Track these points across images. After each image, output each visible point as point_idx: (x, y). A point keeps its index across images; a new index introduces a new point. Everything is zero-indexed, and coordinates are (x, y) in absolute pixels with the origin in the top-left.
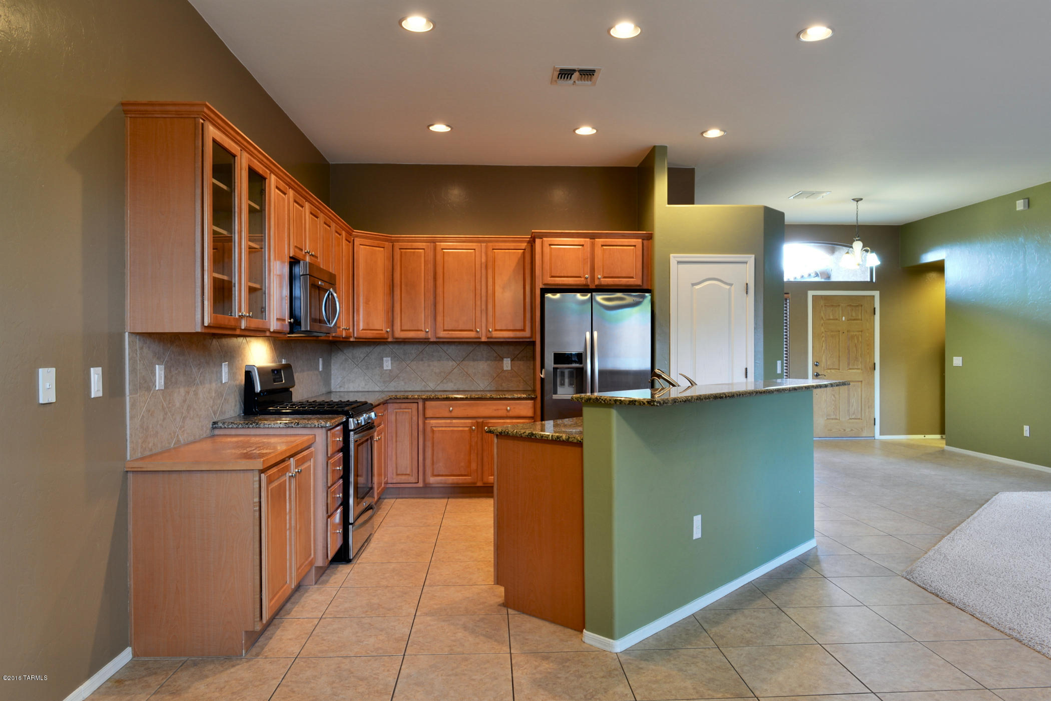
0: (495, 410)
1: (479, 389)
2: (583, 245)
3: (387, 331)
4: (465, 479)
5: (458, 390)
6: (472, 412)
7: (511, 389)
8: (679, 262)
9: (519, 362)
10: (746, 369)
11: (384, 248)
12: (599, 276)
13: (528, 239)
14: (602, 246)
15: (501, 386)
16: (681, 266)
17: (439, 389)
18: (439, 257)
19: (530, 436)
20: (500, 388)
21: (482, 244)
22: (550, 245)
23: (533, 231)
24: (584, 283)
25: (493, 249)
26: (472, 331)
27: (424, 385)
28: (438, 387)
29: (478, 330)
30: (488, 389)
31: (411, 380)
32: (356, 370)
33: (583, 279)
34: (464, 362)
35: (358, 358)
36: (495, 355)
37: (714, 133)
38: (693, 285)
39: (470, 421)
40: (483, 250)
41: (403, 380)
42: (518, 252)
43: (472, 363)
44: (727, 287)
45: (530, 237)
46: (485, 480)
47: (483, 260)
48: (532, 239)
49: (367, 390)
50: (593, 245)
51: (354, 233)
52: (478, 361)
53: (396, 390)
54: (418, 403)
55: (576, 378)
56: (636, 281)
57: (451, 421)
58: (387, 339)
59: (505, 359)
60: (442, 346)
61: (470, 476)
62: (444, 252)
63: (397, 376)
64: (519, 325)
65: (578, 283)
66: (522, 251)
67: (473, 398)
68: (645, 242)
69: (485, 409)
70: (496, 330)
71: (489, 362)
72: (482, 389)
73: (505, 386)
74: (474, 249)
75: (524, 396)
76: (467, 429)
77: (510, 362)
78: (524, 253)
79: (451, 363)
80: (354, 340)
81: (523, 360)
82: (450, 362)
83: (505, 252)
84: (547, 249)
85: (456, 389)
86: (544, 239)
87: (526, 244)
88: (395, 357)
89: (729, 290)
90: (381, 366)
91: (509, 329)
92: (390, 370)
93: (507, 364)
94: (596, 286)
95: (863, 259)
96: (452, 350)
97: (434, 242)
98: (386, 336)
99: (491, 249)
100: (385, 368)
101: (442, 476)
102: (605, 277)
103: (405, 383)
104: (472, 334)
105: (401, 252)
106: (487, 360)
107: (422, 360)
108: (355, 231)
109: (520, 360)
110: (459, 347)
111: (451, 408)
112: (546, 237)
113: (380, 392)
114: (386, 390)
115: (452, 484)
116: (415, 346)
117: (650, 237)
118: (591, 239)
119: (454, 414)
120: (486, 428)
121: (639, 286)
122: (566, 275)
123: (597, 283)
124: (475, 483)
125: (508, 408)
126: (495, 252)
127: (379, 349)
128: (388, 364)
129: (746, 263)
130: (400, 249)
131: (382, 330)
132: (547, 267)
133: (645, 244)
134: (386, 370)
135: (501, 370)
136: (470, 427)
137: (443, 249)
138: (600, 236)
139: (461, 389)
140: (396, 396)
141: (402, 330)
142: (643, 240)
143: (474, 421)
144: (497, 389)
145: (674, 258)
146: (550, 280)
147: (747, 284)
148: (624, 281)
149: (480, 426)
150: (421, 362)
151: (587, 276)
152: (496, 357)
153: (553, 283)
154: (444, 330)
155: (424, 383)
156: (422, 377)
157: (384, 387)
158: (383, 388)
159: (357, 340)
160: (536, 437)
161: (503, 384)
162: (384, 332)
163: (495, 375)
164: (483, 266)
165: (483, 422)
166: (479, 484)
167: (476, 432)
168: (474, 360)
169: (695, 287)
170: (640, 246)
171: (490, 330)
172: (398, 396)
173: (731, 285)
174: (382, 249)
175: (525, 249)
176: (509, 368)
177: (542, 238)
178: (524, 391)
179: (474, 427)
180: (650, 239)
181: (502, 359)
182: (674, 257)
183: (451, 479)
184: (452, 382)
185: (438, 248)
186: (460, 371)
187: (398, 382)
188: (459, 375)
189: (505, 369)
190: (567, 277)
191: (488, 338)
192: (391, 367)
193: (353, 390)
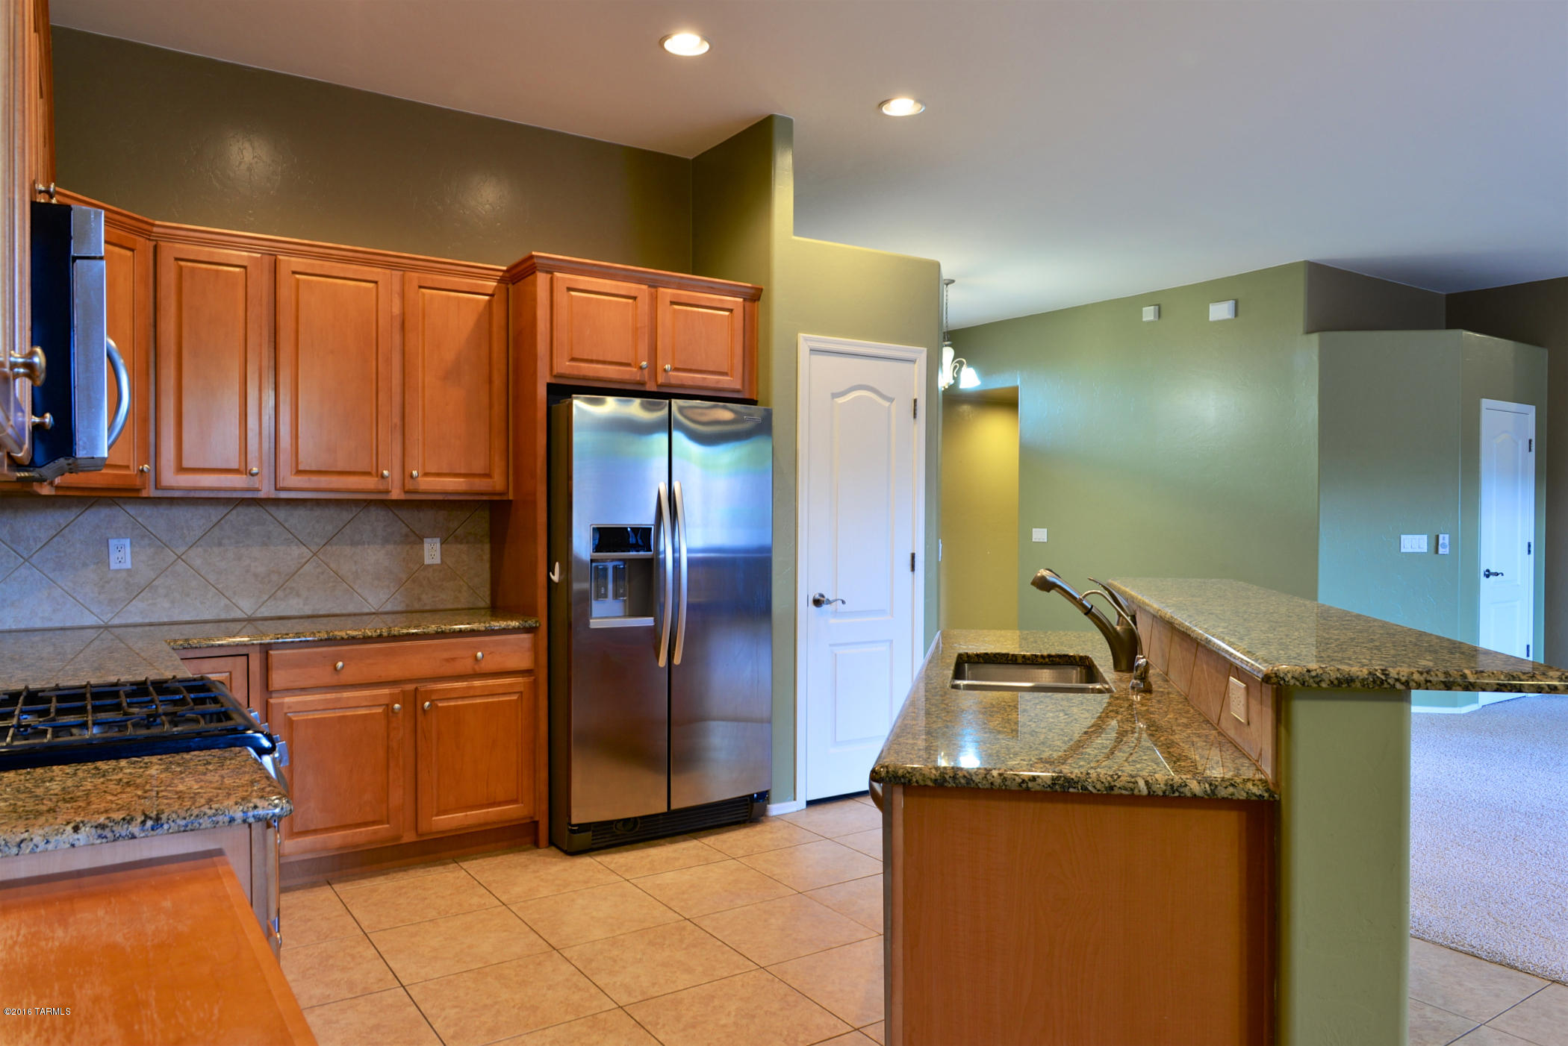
0: (447, 660)
1: (366, 610)
2: (635, 298)
3: (142, 471)
4: (375, 832)
5: (316, 613)
6: (394, 669)
7: (441, 607)
8: (813, 351)
9: (459, 546)
10: (913, 555)
11: (132, 250)
12: (668, 367)
13: (501, 274)
14: (672, 303)
15: (419, 599)
16: (818, 359)
17: (266, 614)
18: (285, 292)
20: (417, 606)
21: (394, 272)
22: (569, 289)
23: (534, 253)
24: (638, 379)
25: (420, 287)
26: (368, 474)
27: (226, 605)
28: (263, 609)
29: (386, 473)
30: (389, 607)
31: (188, 595)
32: (24, 572)
33: (635, 370)
34: (328, 547)
35: (31, 542)
36: (405, 530)
37: (902, 107)
38: (835, 395)
39: (386, 691)
40: (396, 287)
41: (166, 596)
42: (478, 301)
43: (348, 550)
44: (887, 404)
45: (505, 268)
46: (423, 827)
47: (396, 310)
48: (507, 275)
49: (61, 625)
50: (654, 299)
52: (363, 543)
53: (147, 621)
54: (247, 655)
55: (629, 581)
56: (731, 382)
57: (338, 695)
58: (138, 490)
59: (425, 540)
60: (273, 510)
61: (388, 823)
62: (298, 280)
63: (149, 585)
64: (478, 466)
65: (627, 377)
66: (487, 298)
67: (395, 636)
68: (748, 304)
69: (418, 661)
70: (426, 474)
71: (390, 547)
72: (373, 611)
73: (428, 600)
74: (376, 282)
75: (514, 624)
76: (380, 710)
77: (439, 545)
78: (490, 301)
79: (296, 551)
80: (53, 493)
81: (468, 543)
82: (294, 548)
83: (449, 297)
84: (561, 297)
85: (309, 613)
86: (557, 274)
87: (495, 284)
88: (143, 537)
89: (889, 407)
90: (103, 560)
91: (458, 471)
92: (128, 570)
93: (432, 551)
94: (659, 386)
95: (955, 376)
96: (297, 519)
97: (275, 255)
98: (138, 482)
99: (416, 284)
100: (114, 566)
101: (315, 831)
102: (676, 369)
103: (173, 602)
104: (370, 483)
105: (181, 268)
106: (386, 541)
107: (220, 544)
109: (461, 543)
110: (318, 512)
111: (340, 664)
112: (561, 270)
113: (99, 627)
114: (116, 621)
115: (340, 848)
116: (201, 511)
117: (755, 296)
118: (650, 286)
119: (348, 677)
120: (427, 704)
121: (738, 391)
122: (601, 358)
123: (661, 380)
124: (400, 837)
125: (479, 654)
126: (424, 294)
127: (96, 517)
128: (122, 556)
129: (913, 361)
130: (177, 259)
131: (127, 467)
132: (562, 335)
133: (747, 309)
134: (118, 571)
135: (418, 566)
136: (387, 705)
137: (294, 273)
138: (667, 283)
139: (321, 613)
140: (187, 640)
141: (181, 469)
142: (745, 300)
143: (396, 690)
144: (409, 609)
145: (805, 341)
146: (564, 366)
147: (915, 401)
148: (711, 380)
149: (413, 700)
150: (216, 550)
151: (644, 364)
152: (406, 535)
153: (576, 372)
154: (299, 472)
155: (224, 601)
156: (220, 586)
157: (110, 616)
158: (106, 618)
159: (60, 493)
161: (424, 597)
162: (133, 472)
163: (404, 577)
164: (397, 324)
165: (416, 689)
166: (409, 837)
167: (400, 715)
168: (354, 544)
169: (836, 400)
170: (739, 312)
171: (415, 473)
172: (194, 642)
173: (891, 400)
174: (129, 253)
175: (492, 295)
176: (437, 560)
177: (551, 273)
179: (397, 706)
180: (755, 301)
181: (420, 539)
182: (806, 340)
183: (337, 838)
184: (298, 595)
185: (284, 272)
186: (319, 570)
187: (150, 601)
188: (318, 577)
189: (427, 561)
190: (604, 362)
191: (406, 492)
192: (132, 564)
193: (14, 627)
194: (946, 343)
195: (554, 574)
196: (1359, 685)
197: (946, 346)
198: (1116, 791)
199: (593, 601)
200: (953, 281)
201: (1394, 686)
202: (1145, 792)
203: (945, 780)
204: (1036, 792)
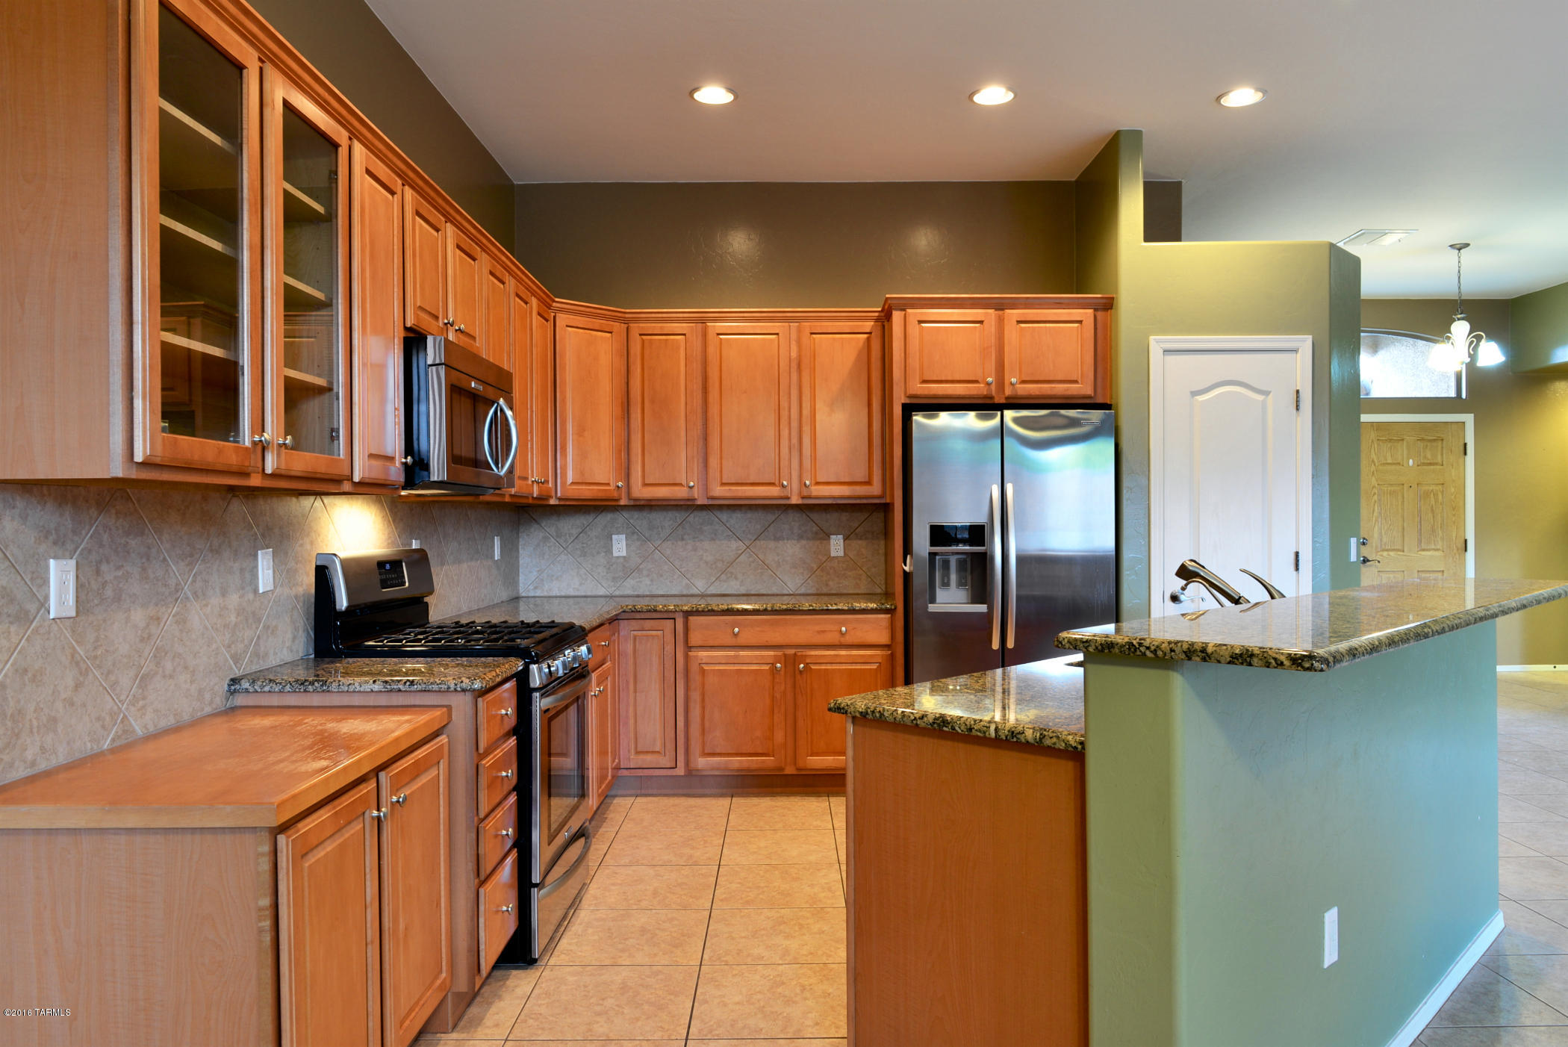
0: (819, 632)
1: (785, 592)
2: (981, 322)
3: (618, 487)
4: (763, 761)
5: (749, 593)
6: (776, 636)
7: (845, 591)
8: (1166, 351)
9: (860, 542)
10: (1297, 554)
11: (611, 333)
12: (1014, 380)
13: (877, 314)
14: (1019, 322)
15: (827, 585)
16: (1171, 359)
17: (714, 592)
18: (712, 350)
19: (939, 725)
20: (825, 590)
21: (791, 324)
22: (920, 322)
23: (887, 296)
24: (985, 393)
25: (812, 333)
26: (772, 484)
27: (687, 584)
28: (711, 588)
29: (785, 483)
30: (802, 590)
31: (661, 576)
32: (563, 557)
33: (982, 385)
34: (757, 541)
35: (567, 536)
36: (815, 528)
37: (1242, 97)
38: (1194, 394)
39: (772, 653)
40: (794, 336)
41: (648, 576)
42: (858, 339)
43: (772, 544)
44: (1260, 398)
45: (880, 309)
46: (801, 764)
47: (794, 354)
48: (882, 314)
49: (583, 594)
50: (1001, 321)
51: (554, 304)
52: (784, 539)
53: (636, 593)
54: (674, 619)
55: (972, 573)
56: (1084, 388)
57: (737, 653)
58: (617, 500)
59: (833, 537)
60: (718, 513)
61: (773, 756)
62: (721, 339)
63: (637, 569)
64: (861, 475)
65: (974, 392)
66: (866, 336)
67: (776, 610)
68: (1100, 314)
69: (799, 631)
70: (818, 483)
71: (804, 542)
72: (792, 593)
73: (834, 586)
74: (777, 334)
75: (873, 605)
76: (767, 667)
77: (842, 541)
78: (868, 338)
79: (735, 544)
80: (557, 503)
81: (866, 539)
82: (733, 542)
83: (834, 339)
84: (914, 329)
85: (744, 592)
86: (909, 311)
87: (872, 323)
88: (633, 533)
89: (1264, 403)
90: (609, 550)
91: (843, 481)
92: (624, 557)
93: (837, 545)
94: (1007, 398)
96: (735, 519)
97: (703, 321)
98: (615, 495)
99: (808, 332)
100: (615, 554)
101: (720, 755)
102: (1024, 382)
103: (652, 581)
104: (774, 491)
105: (643, 341)
106: (801, 537)
107: (683, 539)
108: (557, 299)
109: (861, 539)
110: (749, 515)
111: (736, 630)
112: (913, 307)
113: (606, 597)
114: (617, 593)
115: (738, 770)
116: (670, 514)
117: (1108, 305)
118: (996, 310)
119: (741, 641)
120: (802, 666)
121: (1090, 397)
122: (950, 378)
123: (1008, 392)
124: (782, 769)
125: (844, 629)
126: (814, 339)
127: (604, 519)
128: (620, 546)
129: (1296, 351)
130: (641, 335)
131: (608, 484)
132: (914, 362)
133: (1099, 318)
134: (618, 557)
135: (826, 558)
136: (773, 664)
137: (718, 334)
138: (1014, 305)
139: (752, 592)
140: (634, 606)
141: (645, 485)
142: (1096, 310)
143: (779, 653)
144: (819, 592)
145: (1156, 344)
146: (919, 388)
147: (1298, 392)
148: (1060, 389)
149: (791, 662)
150: (680, 543)
151: (990, 380)
152: (816, 533)
153: (926, 392)
154: (723, 484)
155: (685, 581)
156: (683, 570)
157: (613, 589)
158: (611, 591)
159: (562, 503)
160: (953, 728)
161: (831, 583)
162: (612, 487)
163: (815, 567)
164: (794, 365)
165: (795, 654)
166: (790, 770)
167: (782, 673)
168: (777, 539)
169: (1198, 397)
170: (1089, 322)
171: (808, 483)
172: (638, 607)
173: (1266, 393)
174: (609, 335)
175: (870, 333)
176: (841, 553)
177: (904, 310)
178: (869, 596)
179: (779, 665)
180: (1108, 309)
181: (827, 536)
182: (1157, 342)
183: (737, 762)
184: (736, 578)
185: (711, 334)
186: (751, 559)
187: (638, 580)
188: (750, 565)
189: (833, 554)
190: (952, 382)
191: (803, 498)
192: (627, 553)
193: (558, 594)
194: (1459, 316)
195: (906, 566)
196: (1117, 650)
197: (1459, 319)
198: (974, 733)
199: (938, 590)
200: (1467, 245)
201: (1144, 654)
202: (993, 734)
203: (867, 713)
204: (924, 728)
